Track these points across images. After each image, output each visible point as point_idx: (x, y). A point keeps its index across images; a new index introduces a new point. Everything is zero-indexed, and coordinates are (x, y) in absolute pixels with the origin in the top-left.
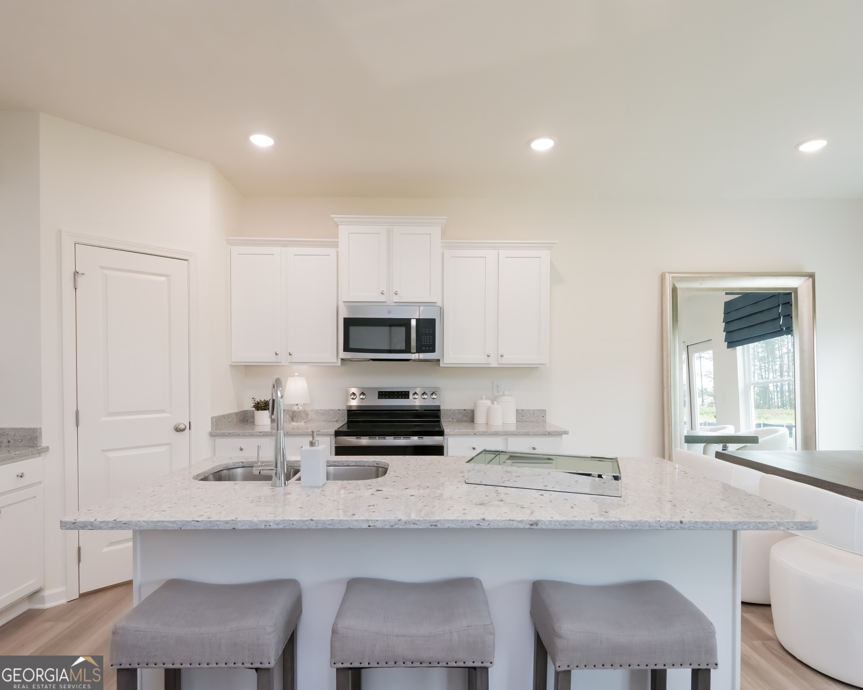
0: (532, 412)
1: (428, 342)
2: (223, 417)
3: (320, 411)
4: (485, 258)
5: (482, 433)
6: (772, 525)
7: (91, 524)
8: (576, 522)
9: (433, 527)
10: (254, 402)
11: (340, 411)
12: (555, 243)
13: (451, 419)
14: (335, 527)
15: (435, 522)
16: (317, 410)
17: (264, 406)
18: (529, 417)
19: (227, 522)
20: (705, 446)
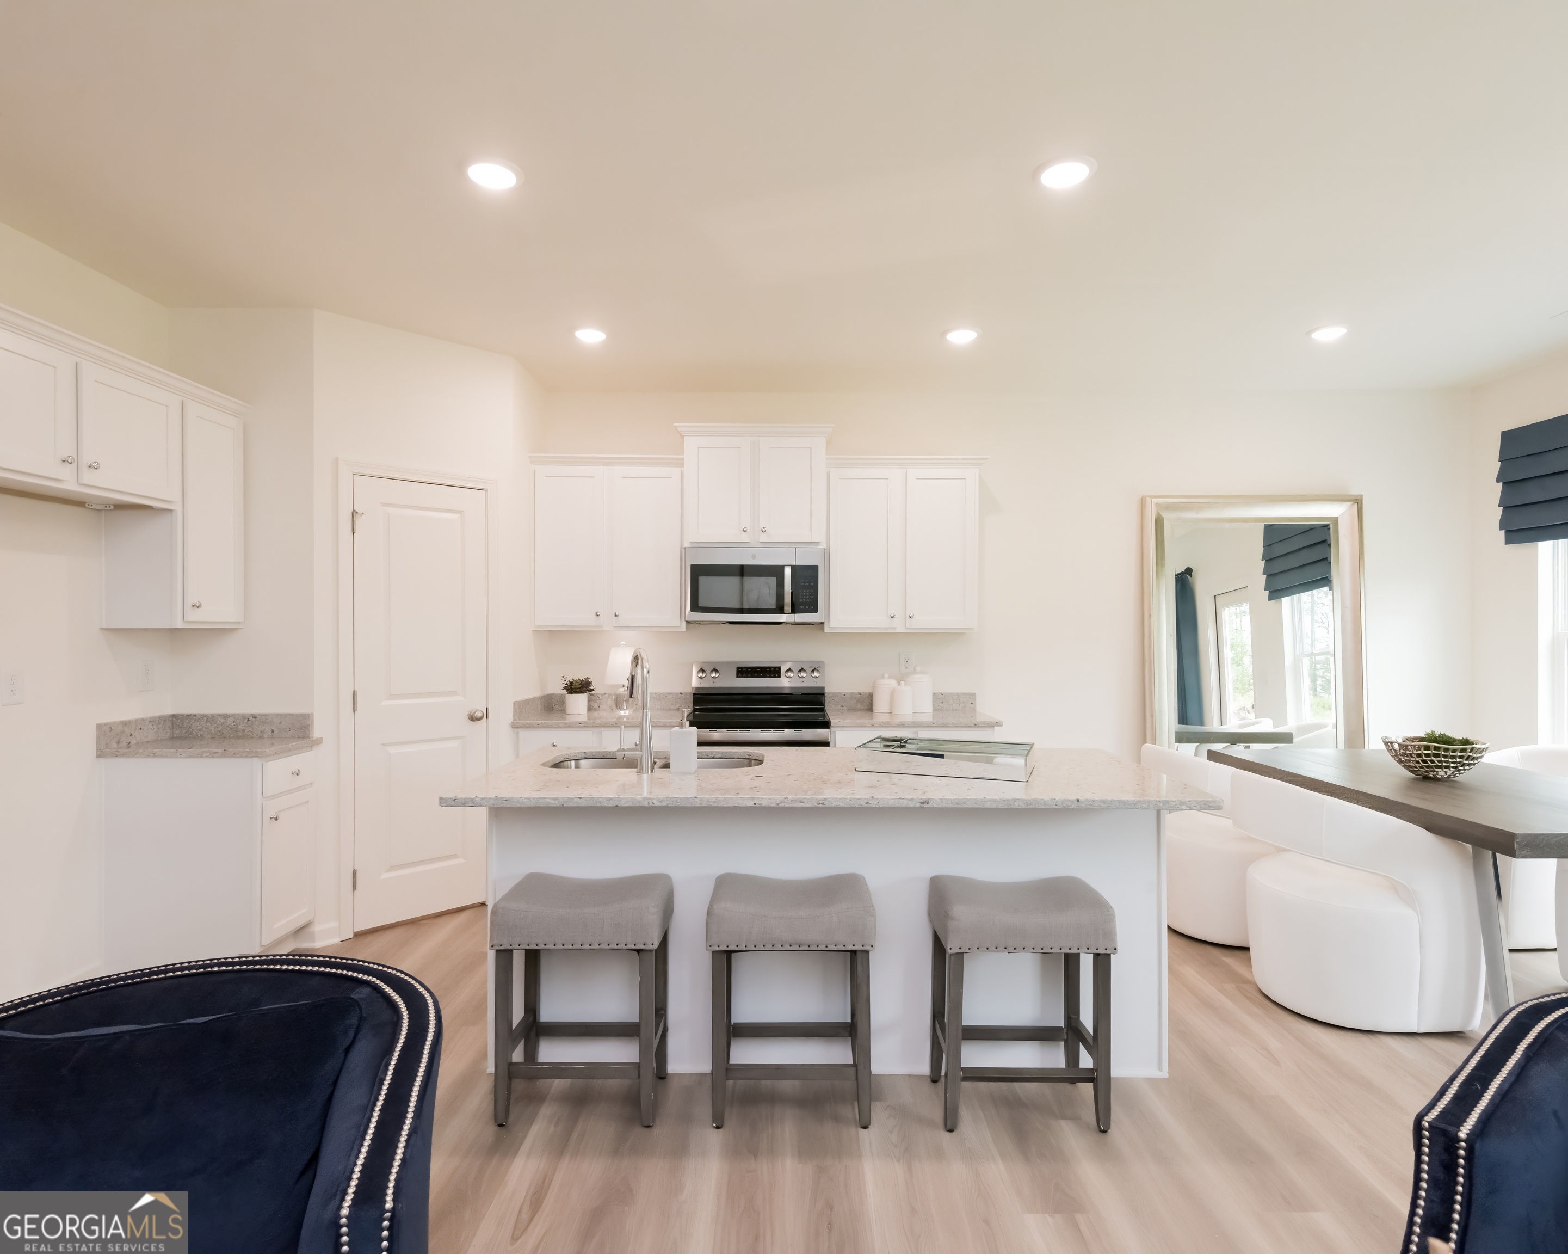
0: (955, 697)
1: (808, 599)
2: (527, 702)
4: (887, 480)
5: (882, 724)
6: (1174, 804)
7: (472, 800)
8: (968, 800)
9: (820, 805)
10: (566, 682)
11: (683, 695)
12: (986, 459)
13: (840, 706)
14: (719, 805)
15: (823, 800)
17: (580, 688)
18: (952, 704)
19: (610, 799)
20: (1197, 747)
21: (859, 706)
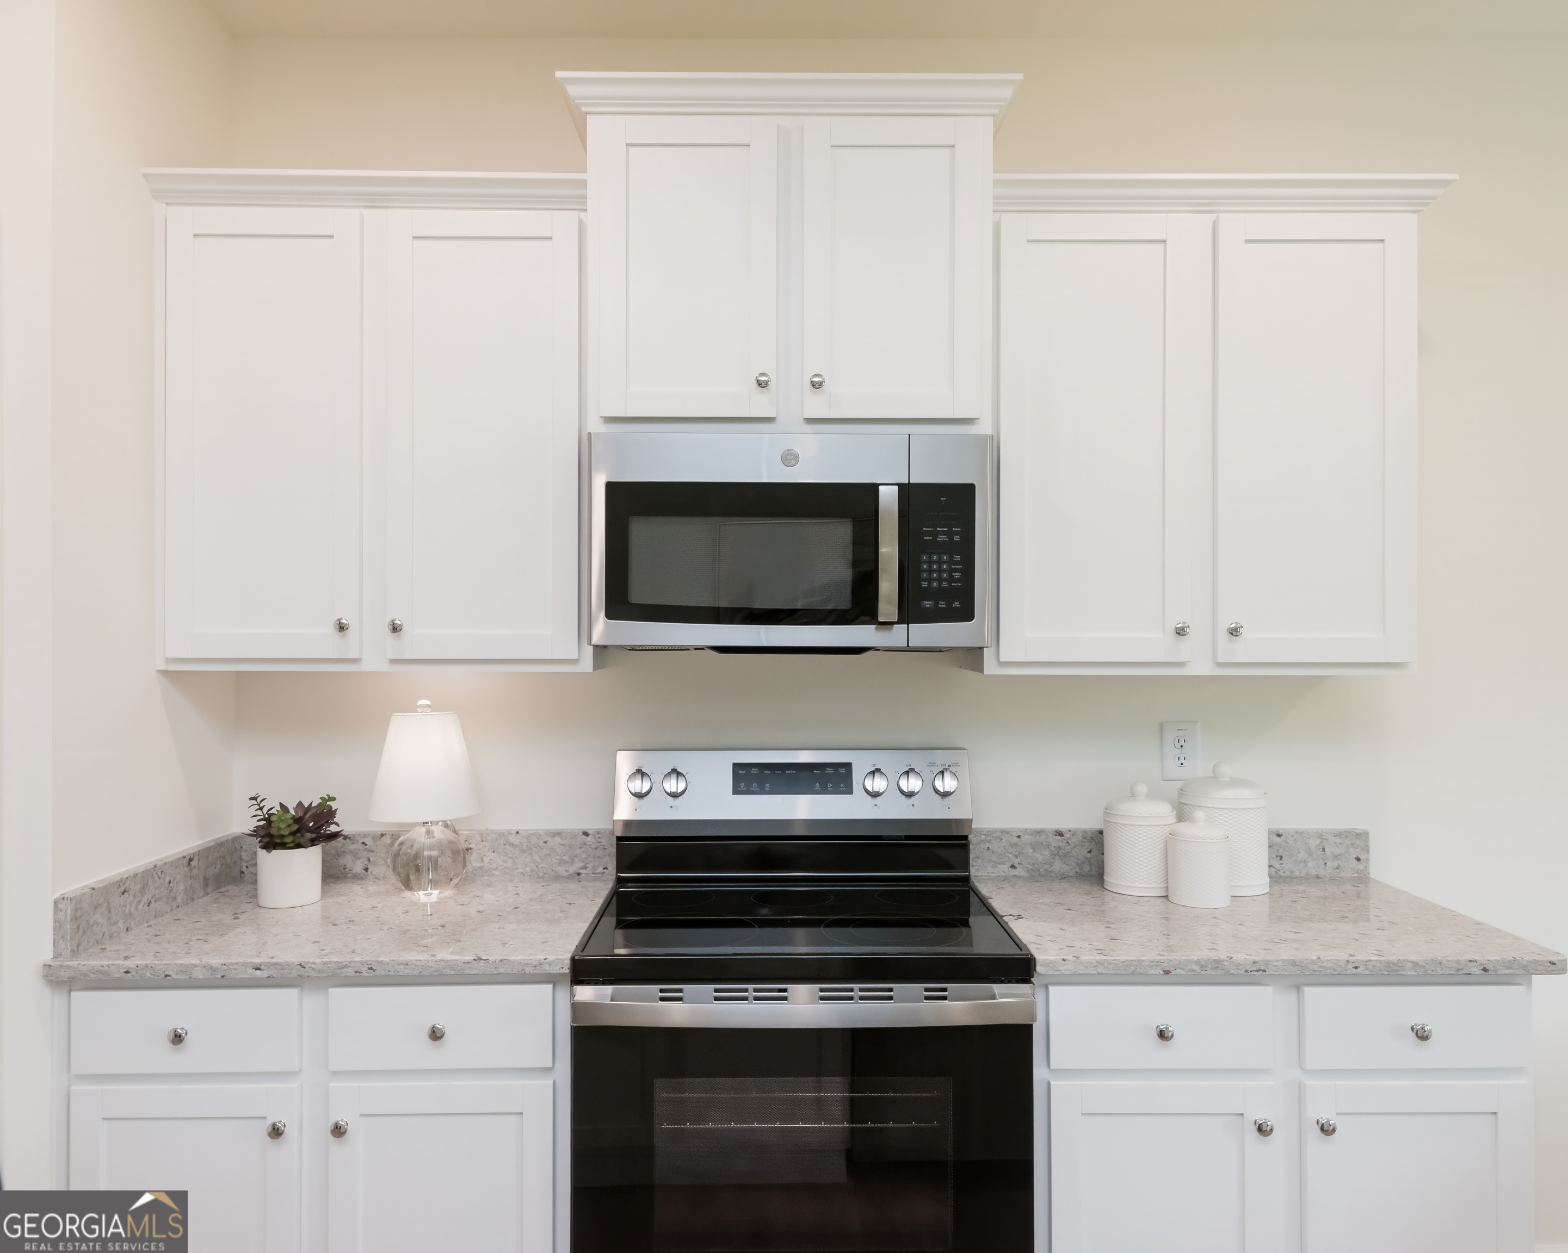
0: (1313, 843)
1: (945, 580)
3: (514, 839)
4: (1161, 246)
5: (1197, 968)
10: (259, 812)
11: (589, 838)
12: (1444, 183)
13: (1004, 869)
16: (501, 834)
17: (293, 834)
21: (1058, 866)
